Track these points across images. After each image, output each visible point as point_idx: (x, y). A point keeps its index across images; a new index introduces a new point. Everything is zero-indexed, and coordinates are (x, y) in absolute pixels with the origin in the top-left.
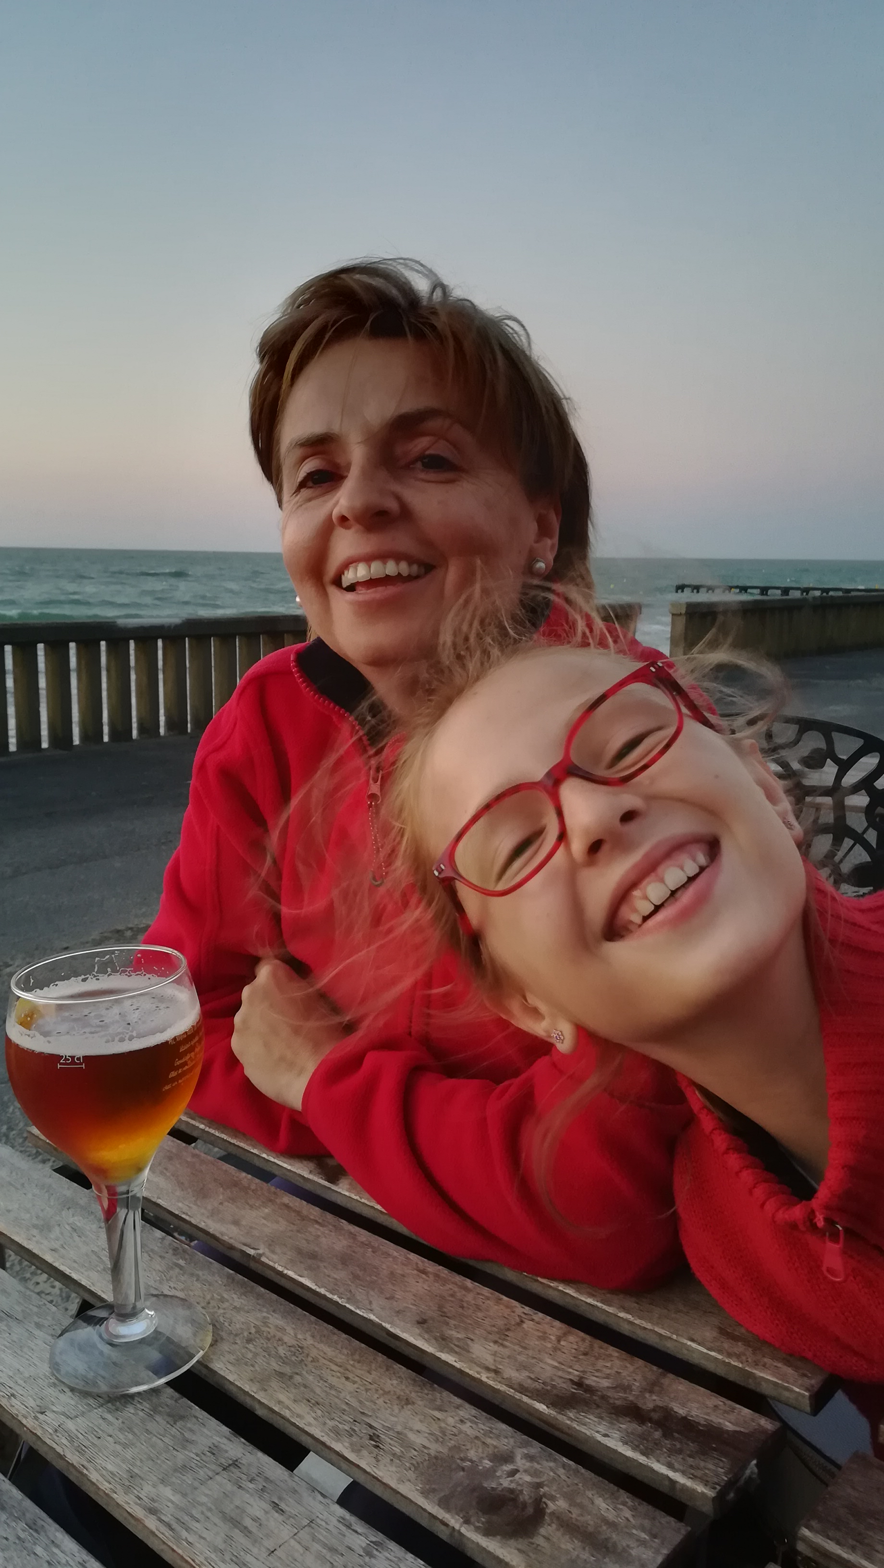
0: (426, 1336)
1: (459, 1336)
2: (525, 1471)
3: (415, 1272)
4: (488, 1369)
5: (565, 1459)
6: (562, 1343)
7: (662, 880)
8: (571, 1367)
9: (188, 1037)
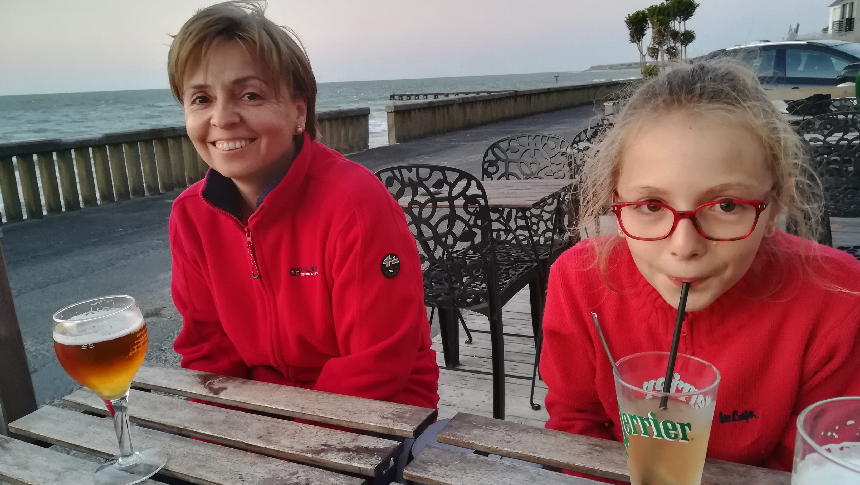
0: (262, 441)
1: (276, 439)
2: (303, 475)
5: (318, 469)
8: (322, 440)
9: (139, 330)
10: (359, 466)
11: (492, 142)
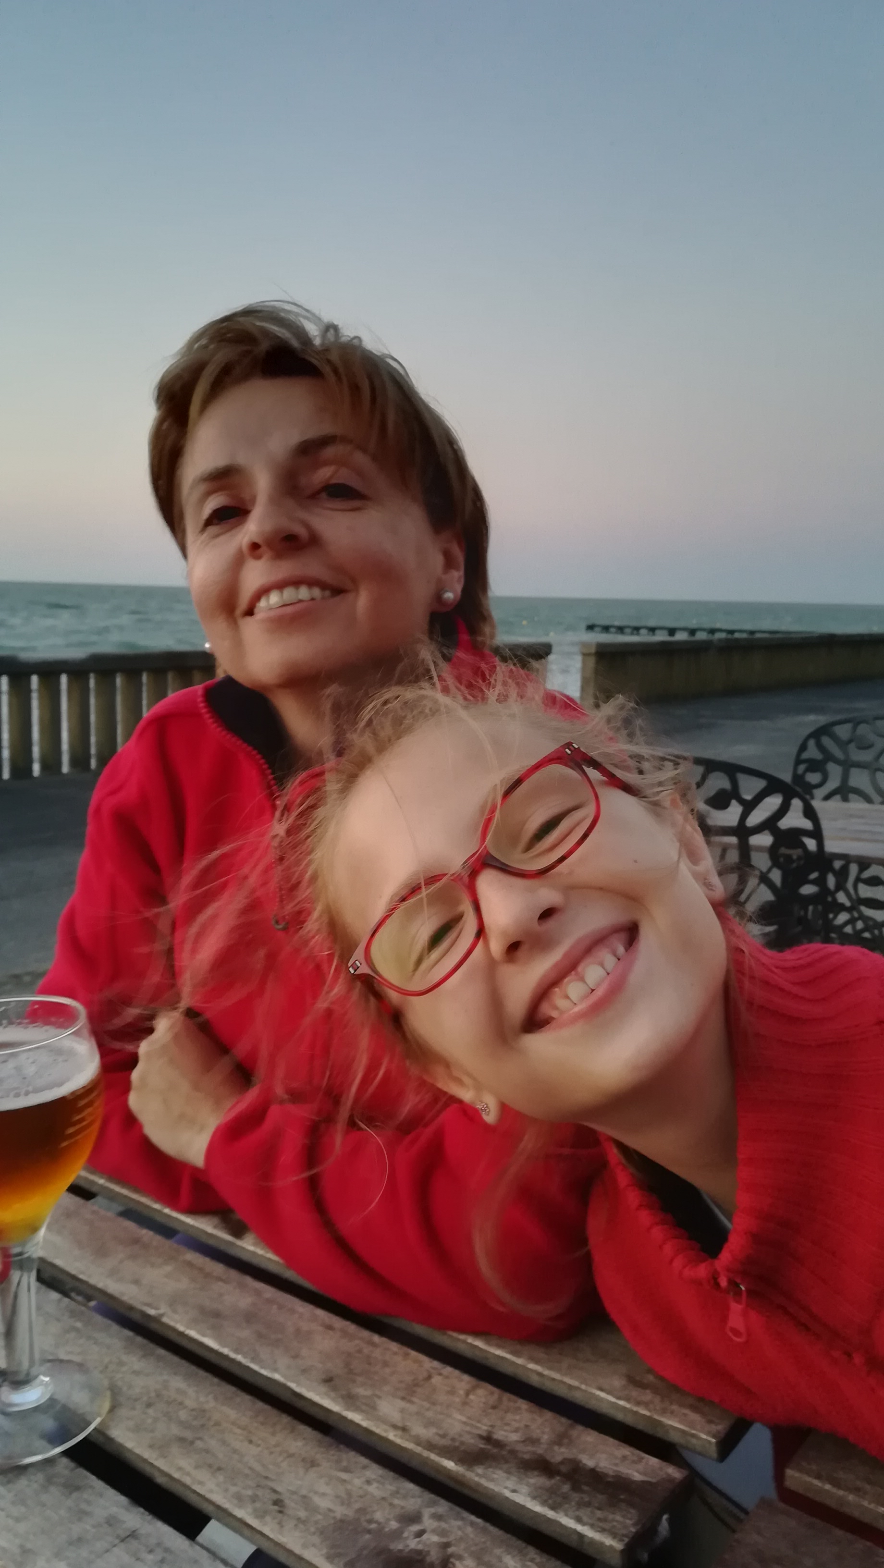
0: (333, 1394)
1: (366, 1393)
2: (433, 1531)
3: (322, 1328)
4: (395, 1427)
5: (473, 1517)
6: (471, 1397)
7: (582, 979)
8: (479, 1422)
9: (87, 1091)
10: (579, 1528)
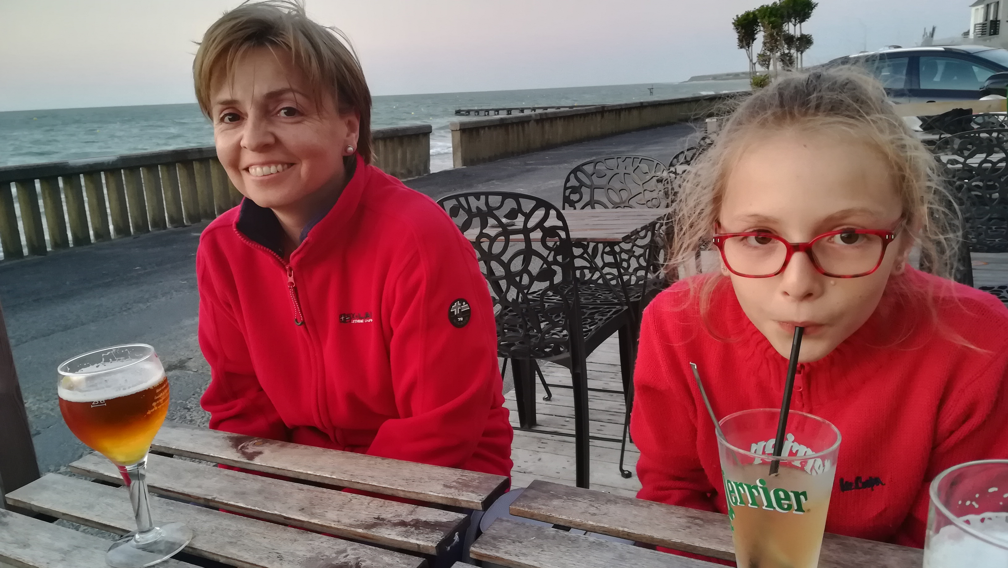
0: (304, 515)
1: (320, 511)
2: (352, 554)
3: (298, 490)
4: (334, 521)
5: (370, 546)
6: (370, 504)
8: (374, 513)
10: (418, 542)
11: (574, 165)
